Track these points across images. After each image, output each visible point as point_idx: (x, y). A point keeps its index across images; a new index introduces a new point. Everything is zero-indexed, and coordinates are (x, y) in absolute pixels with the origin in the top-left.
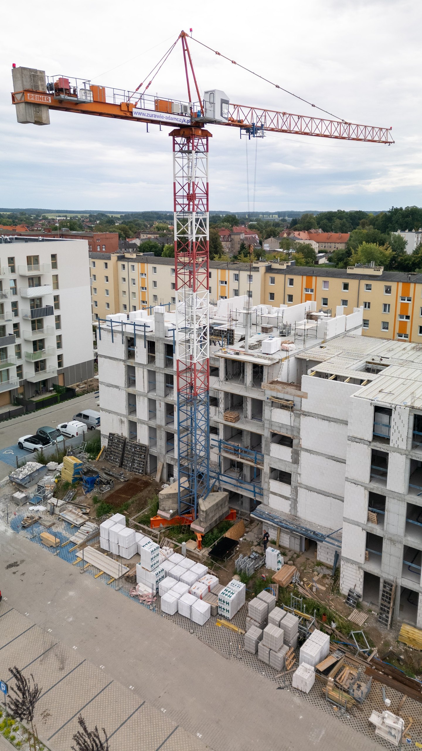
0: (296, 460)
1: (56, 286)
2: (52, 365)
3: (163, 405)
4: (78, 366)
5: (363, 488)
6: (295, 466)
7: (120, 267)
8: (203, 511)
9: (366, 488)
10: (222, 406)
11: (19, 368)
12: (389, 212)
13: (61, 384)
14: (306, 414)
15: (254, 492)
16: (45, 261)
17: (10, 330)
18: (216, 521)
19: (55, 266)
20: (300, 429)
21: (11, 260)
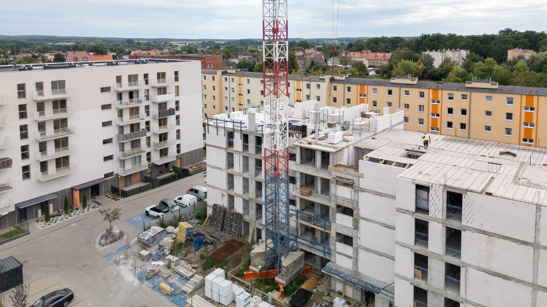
0: (356, 227)
1: (177, 94)
2: (172, 152)
3: (254, 182)
4: (191, 152)
5: (409, 250)
6: (356, 231)
7: (224, 79)
8: (284, 267)
9: (412, 250)
10: (298, 183)
11: (149, 154)
12: (420, 37)
13: (178, 166)
14: (363, 190)
15: (324, 252)
16: (170, 76)
17: (143, 126)
18: (294, 275)
19: (176, 79)
20: (358, 202)
21: (146, 76)
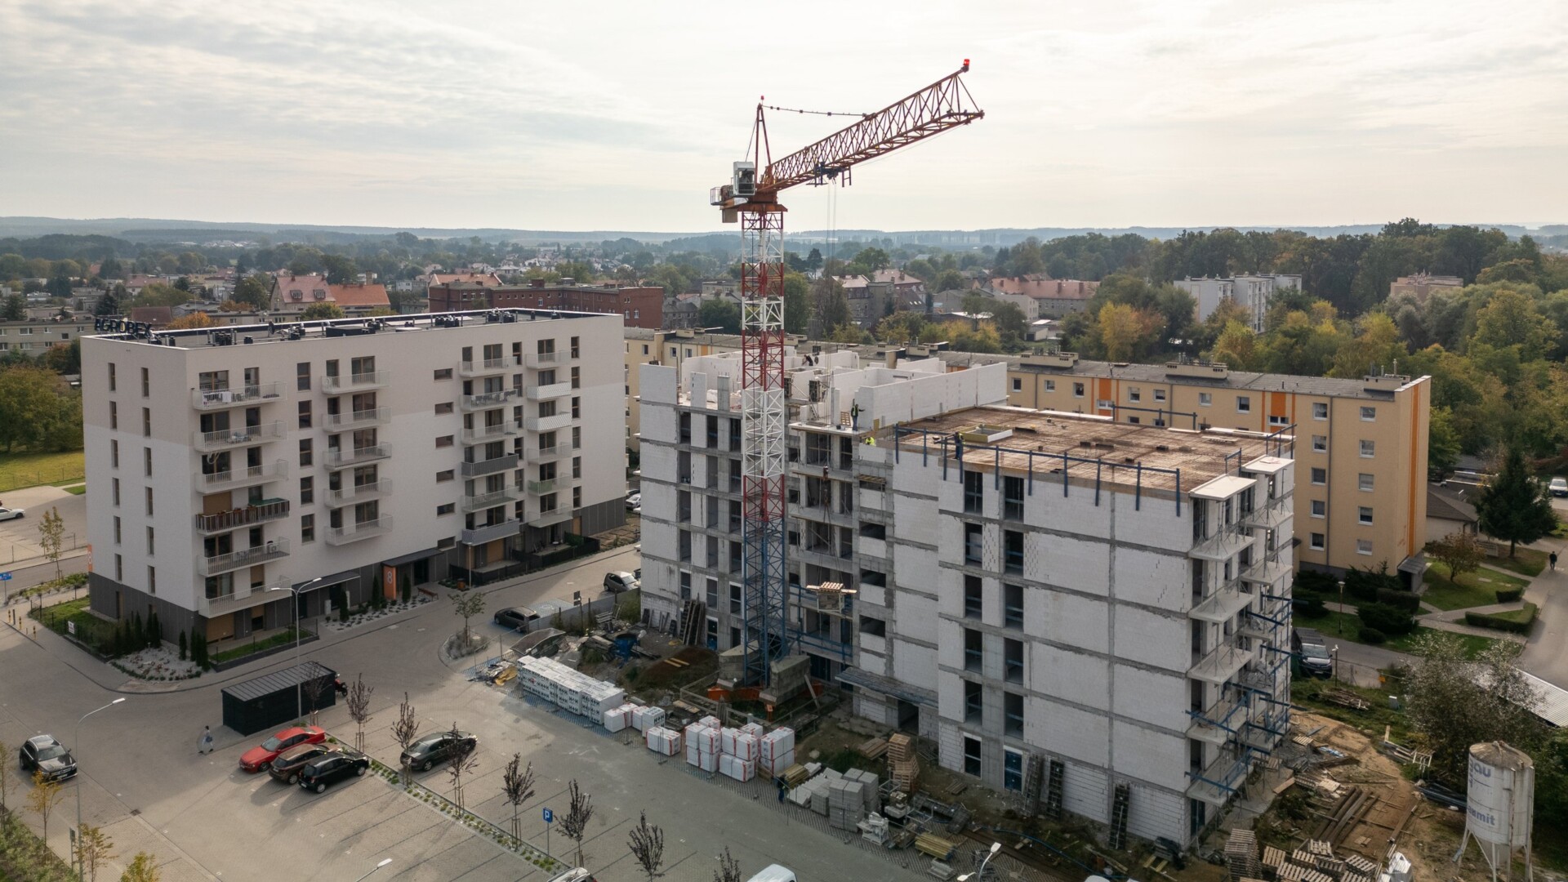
0: (890, 604)
1: (576, 384)
2: (565, 500)
3: (727, 543)
4: (602, 505)
5: (957, 625)
6: (890, 610)
7: (668, 352)
8: (775, 676)
9: (961, 624)
10: (803, 541)
11: (519, 505)
13: (576, 531)
14: (902, 542)
15: (844, 654)
16: (563, 347)
17: (510, 448)
19: (575, 353)
20: (893, 562)
21: (517, 347)
